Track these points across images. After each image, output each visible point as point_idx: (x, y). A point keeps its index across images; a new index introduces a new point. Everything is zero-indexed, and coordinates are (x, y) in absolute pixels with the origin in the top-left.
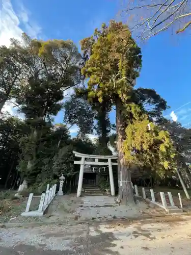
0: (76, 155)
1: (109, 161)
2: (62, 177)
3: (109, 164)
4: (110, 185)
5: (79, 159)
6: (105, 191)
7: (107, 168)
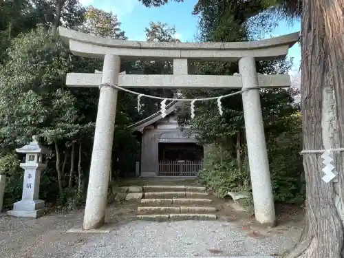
0: (75, 47)
1: (246, 66)
2: (34, 147)
3: (245, 79)
4: (248, 176)
5: (91, 64)
6: (228, 198)
7: (234, 102)
